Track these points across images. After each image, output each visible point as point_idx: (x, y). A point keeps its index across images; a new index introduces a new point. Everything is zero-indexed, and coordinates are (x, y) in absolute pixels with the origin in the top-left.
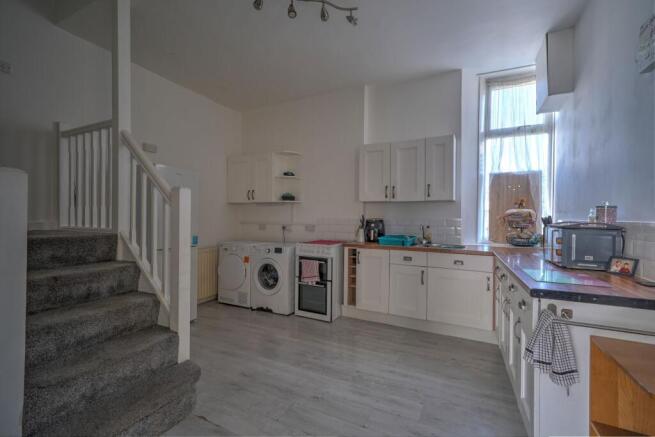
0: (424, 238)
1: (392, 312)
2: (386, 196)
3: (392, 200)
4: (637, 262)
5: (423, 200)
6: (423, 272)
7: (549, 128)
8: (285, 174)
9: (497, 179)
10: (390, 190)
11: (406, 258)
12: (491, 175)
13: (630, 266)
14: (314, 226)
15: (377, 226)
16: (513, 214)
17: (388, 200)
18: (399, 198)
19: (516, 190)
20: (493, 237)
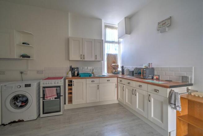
0: (92, 73)
1: (88, 102)
2: (81, 58)
3: (83, 60)
4: (159, 76)
5: (94, 60)
6: (98, 85)
7: (119, 43)
8: (23, 43)
9: (109, 55)
10: (83, 56)
11: (92, 81)
12: (107, 54)
13: (158, 77)
14: (42, 71)
15: (77, 70)
16: (114, 65)
17: (82, 60)
18: (86, 59)
19: (112, 59)
20: (108, 72)
